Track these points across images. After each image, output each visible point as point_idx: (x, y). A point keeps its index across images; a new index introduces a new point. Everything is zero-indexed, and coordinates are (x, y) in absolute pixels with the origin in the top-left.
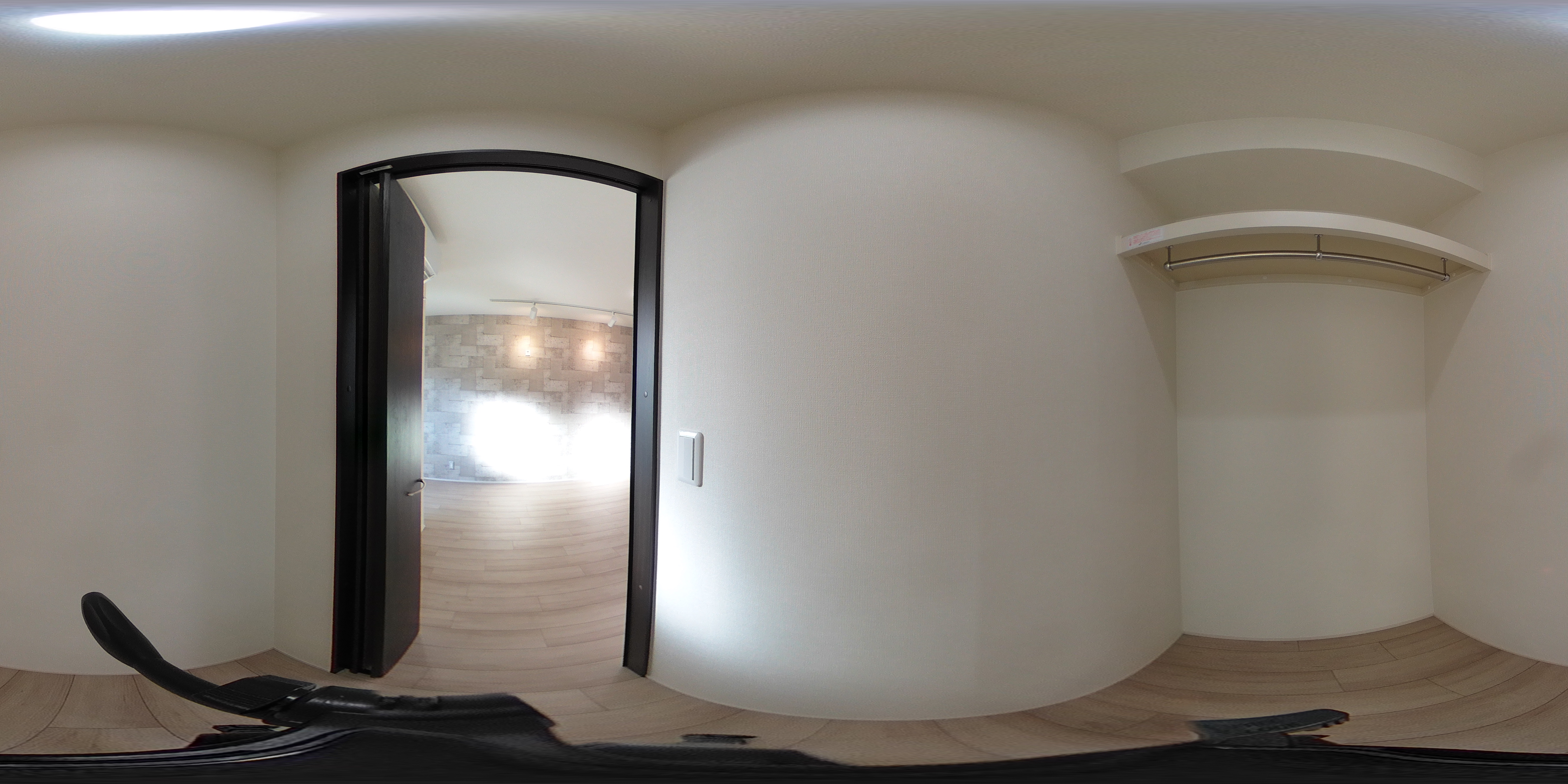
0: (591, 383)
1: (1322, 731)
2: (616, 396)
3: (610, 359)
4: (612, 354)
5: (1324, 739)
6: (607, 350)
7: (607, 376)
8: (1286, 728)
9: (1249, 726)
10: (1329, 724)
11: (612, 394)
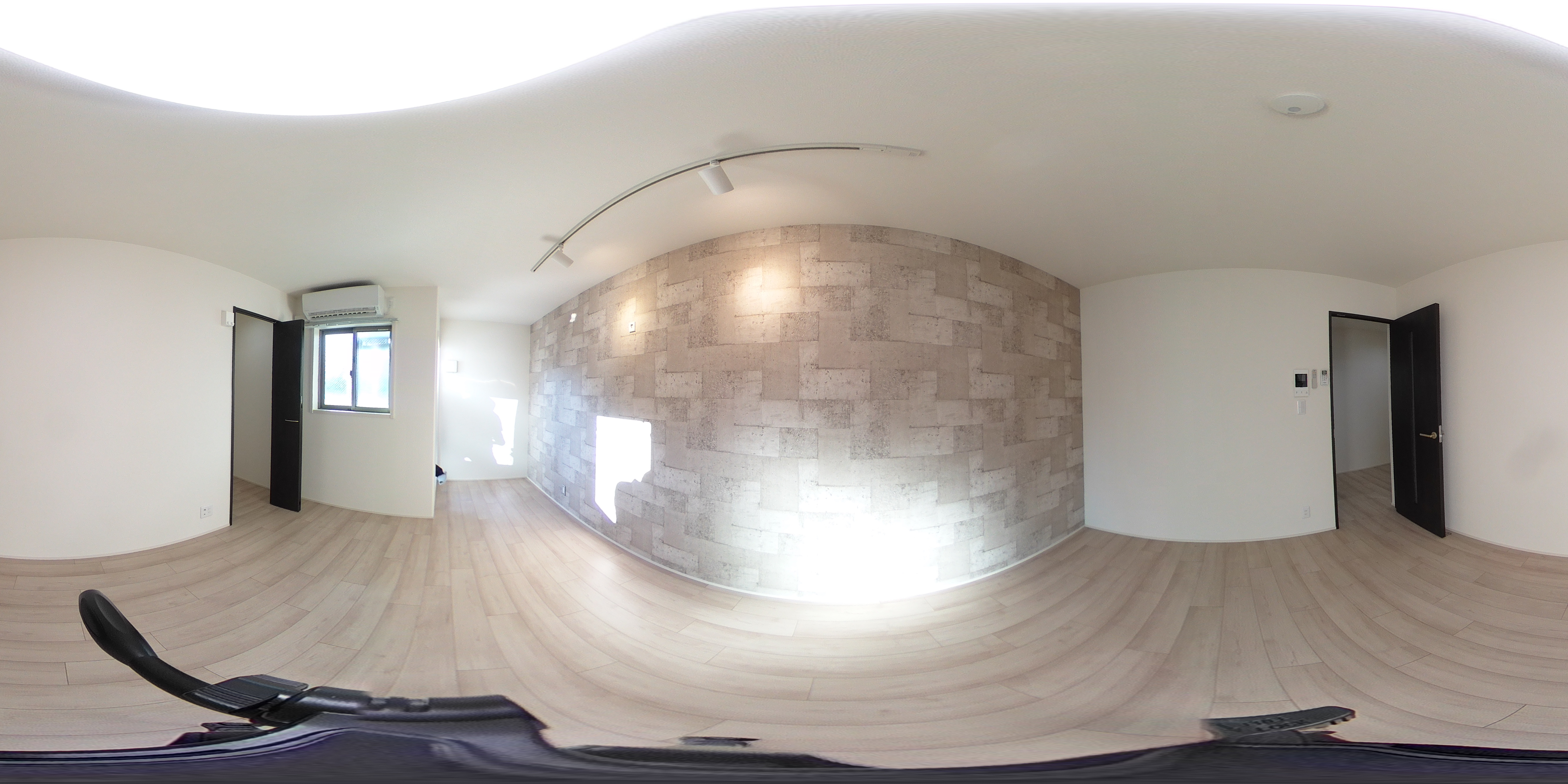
0: (758, 374)
1: (1331, 728)
2: (838, 409)
3: (815, 303)
4: (824, 289)
5: (1331, 735)
6: (806, 282)
7: (809, 353)
8: (1295, 726)
9: (1259, 724)
10: (1337, 721)
11: (824, 404)
